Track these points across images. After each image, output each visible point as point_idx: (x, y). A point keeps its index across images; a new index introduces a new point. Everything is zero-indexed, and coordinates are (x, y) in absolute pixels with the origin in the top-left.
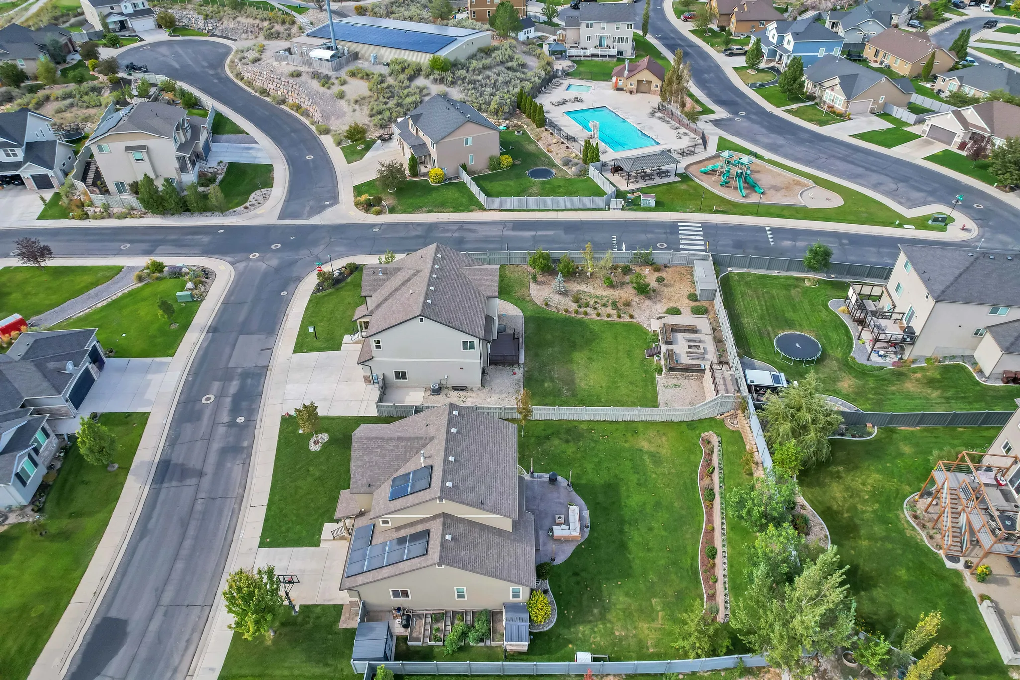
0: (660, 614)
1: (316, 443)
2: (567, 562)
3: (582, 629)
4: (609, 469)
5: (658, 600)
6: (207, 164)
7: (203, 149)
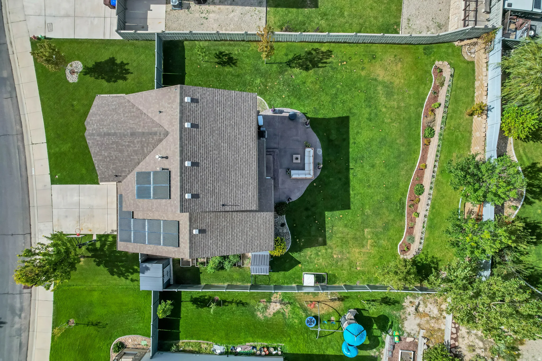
0: (369, 241)
1: (72, 72)
2: (301, 199)
3: (309, 252)
4: (344, 102)
5: (369, 230)
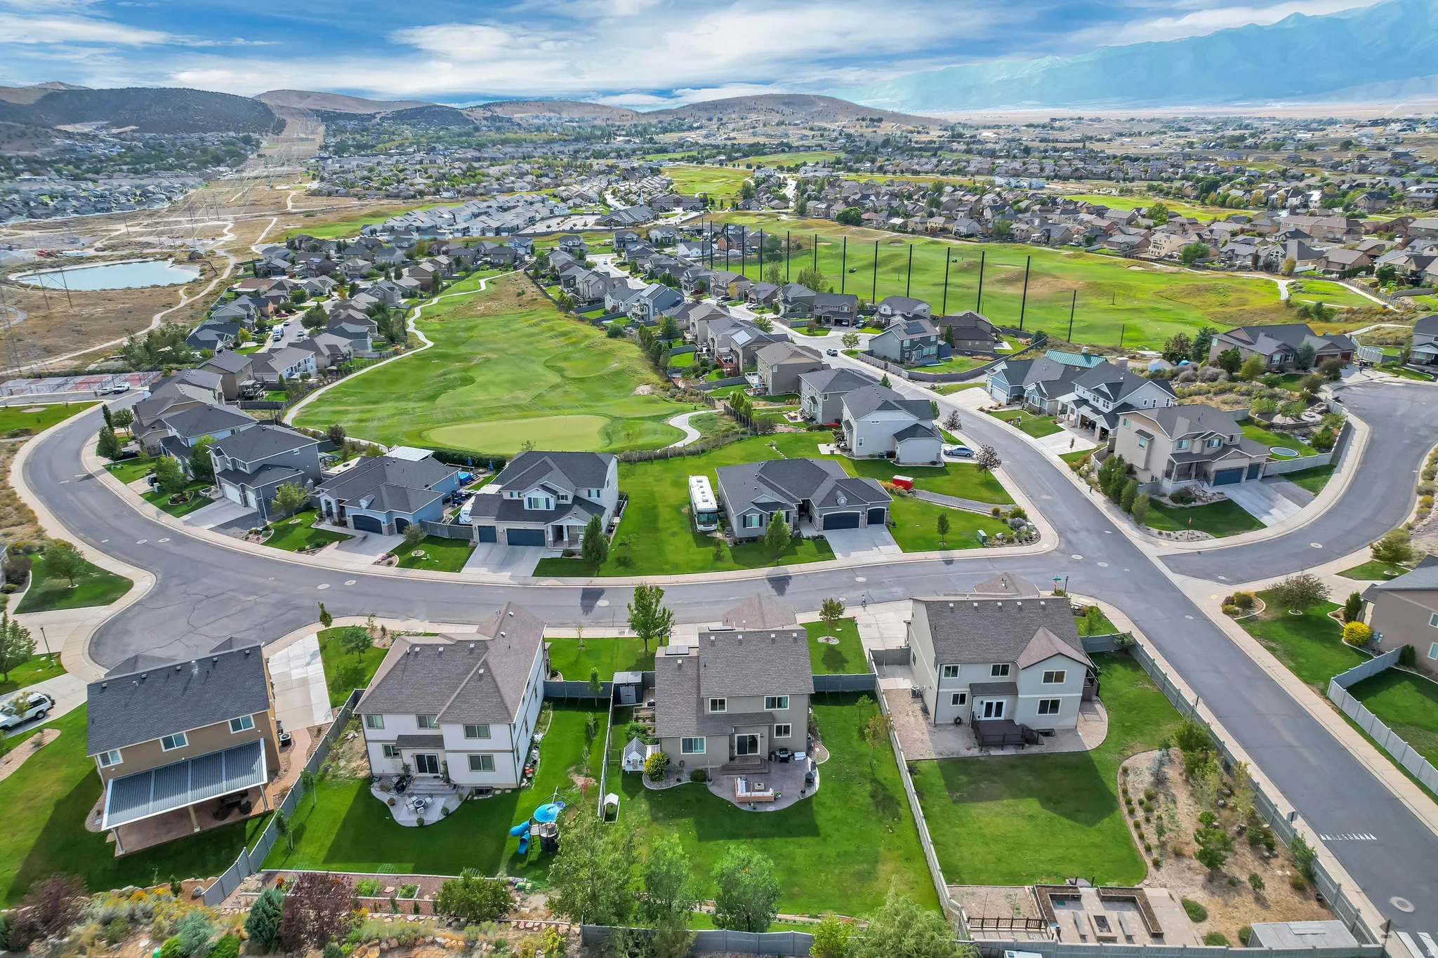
1: (827, 639)
4: (838, 830)
6: (1206, 487)
7: (1218, 472)
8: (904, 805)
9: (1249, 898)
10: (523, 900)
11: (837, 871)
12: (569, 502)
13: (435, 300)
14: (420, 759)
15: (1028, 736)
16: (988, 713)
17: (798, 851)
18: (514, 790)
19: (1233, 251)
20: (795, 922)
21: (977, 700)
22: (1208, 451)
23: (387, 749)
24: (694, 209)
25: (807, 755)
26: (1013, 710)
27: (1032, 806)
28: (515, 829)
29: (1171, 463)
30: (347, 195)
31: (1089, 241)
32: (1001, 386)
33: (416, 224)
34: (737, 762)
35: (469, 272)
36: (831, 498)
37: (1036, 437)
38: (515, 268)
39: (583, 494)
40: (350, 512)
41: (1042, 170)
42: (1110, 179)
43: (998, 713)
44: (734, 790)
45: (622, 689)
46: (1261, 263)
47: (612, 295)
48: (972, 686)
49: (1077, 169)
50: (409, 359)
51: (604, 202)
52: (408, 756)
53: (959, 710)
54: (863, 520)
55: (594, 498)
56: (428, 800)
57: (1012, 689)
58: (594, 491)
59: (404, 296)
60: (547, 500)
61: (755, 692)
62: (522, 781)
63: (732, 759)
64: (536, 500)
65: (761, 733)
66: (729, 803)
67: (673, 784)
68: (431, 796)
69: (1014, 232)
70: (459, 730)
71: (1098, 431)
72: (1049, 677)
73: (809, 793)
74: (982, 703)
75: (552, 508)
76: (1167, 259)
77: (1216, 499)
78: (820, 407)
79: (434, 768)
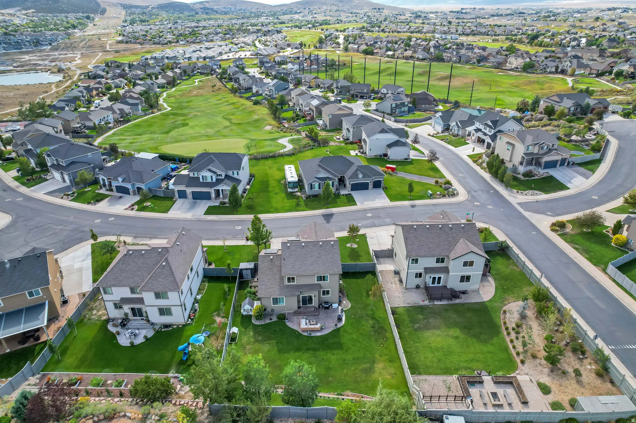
1: (351, 245)
3: (251, 333)
4: (354, 345)
6: (540, 170)
7: (546, 162)
8: (389, 331)
9: (573, 382)
10: (182, 387)
11: (353, 368)
12: (223, 177)
13: (174, 89)
14: (133, 309)
15: (454, 294)
16: (433, 283)
17: (332, 357)
18: (184, 326)
19: (546, 65)
20: (329, 398)
21: (428, 276)
22: (541, 152)
23: (115, 304)
24: (296, 48)
25: (339, 305)
26: (446, 281)
27: (456, 332)
28: (181, 347)
29: (523, 158)
30: (135, 43)
31: (479, 61)
32: (439, 124)
33: (166, 55)
34: (302, 309)
35: (190, 76)
36: (355, 175)
37: (456, 147)
38: (212, 75)
39: (230, 173)
40: (114, 184)
41: (457, 31)
42: (488, 35)
43: (439, 283)
44: (299, 324)
45: (244, 271)
46: (559, 70)
47: (256, 86)
48: (425, 269)
49: (473, 31)
50: (158, 115)
51: (255, 45)
52: (127, 308)
53: (419, 281)
54: (371, 186)
55: (235, 176)
56: (137, 331)
57: (446, 270)
58: (235, 172)
59: (159, 88)
60: (211, 177)
61: (311, 273)
62: (188, 321)
63: (299, 308)
64: (206, 176)
65: (314, 294)
66: (297, 331)
67: (268, 321)
68: (138, 329)
69: (444, 57)
70: (152, 295)
71: (486, 144)
72: (465, 264)
73: (339, 325)
74: (430, 277)
75: (214, 180)
76: (515, 69)
77: (545, 175)
78: (351, 133)
79: (141, 315)
